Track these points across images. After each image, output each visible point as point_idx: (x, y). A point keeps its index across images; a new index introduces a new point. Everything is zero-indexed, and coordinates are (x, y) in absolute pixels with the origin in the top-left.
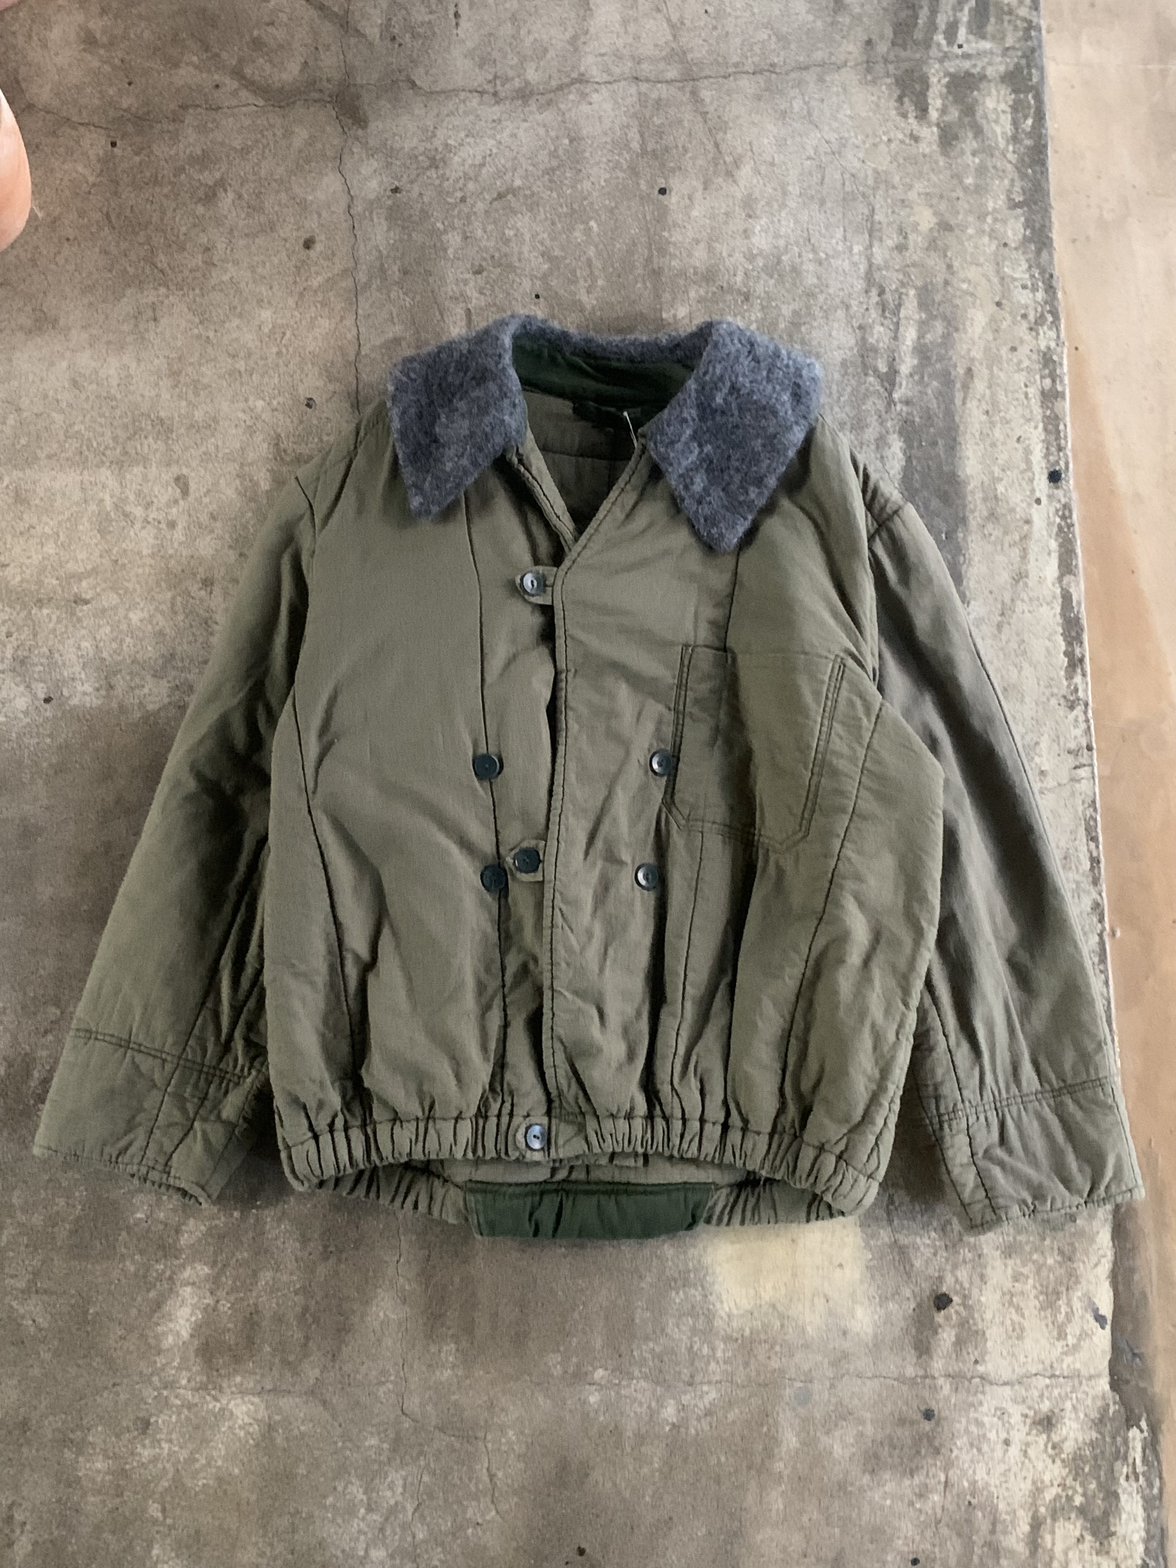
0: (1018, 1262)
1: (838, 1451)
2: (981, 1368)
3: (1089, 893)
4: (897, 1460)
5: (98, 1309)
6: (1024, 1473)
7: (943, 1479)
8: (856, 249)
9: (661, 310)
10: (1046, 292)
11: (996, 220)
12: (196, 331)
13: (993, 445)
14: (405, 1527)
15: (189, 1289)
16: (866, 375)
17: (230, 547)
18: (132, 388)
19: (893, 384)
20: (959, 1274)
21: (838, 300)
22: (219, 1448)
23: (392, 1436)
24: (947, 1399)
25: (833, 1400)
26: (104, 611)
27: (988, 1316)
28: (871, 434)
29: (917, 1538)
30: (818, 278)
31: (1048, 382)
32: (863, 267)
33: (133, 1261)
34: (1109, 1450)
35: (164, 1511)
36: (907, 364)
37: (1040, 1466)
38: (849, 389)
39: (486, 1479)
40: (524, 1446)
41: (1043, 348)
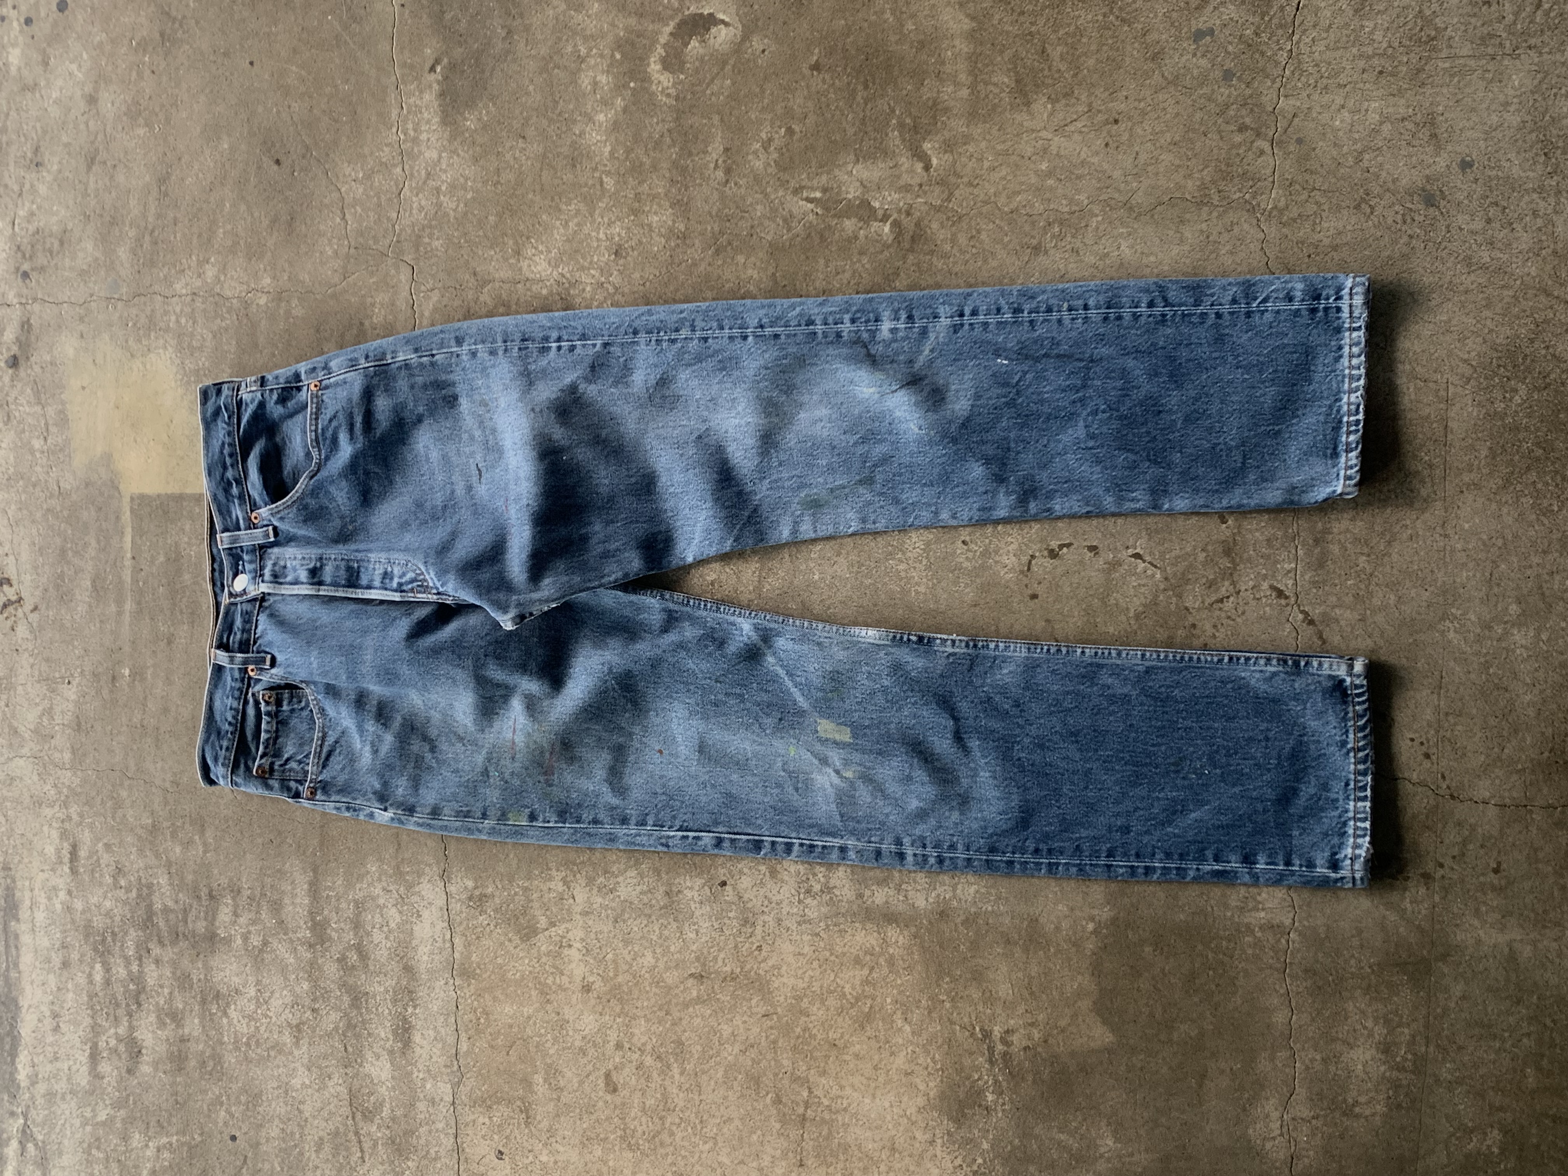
4: (48, 240)
7: (16, 227)
19: (24, 1132)
24: (10, 286)
25: (91, 285)
28: (41, 1088)
29: (36, 183)
38: (57, 1130)
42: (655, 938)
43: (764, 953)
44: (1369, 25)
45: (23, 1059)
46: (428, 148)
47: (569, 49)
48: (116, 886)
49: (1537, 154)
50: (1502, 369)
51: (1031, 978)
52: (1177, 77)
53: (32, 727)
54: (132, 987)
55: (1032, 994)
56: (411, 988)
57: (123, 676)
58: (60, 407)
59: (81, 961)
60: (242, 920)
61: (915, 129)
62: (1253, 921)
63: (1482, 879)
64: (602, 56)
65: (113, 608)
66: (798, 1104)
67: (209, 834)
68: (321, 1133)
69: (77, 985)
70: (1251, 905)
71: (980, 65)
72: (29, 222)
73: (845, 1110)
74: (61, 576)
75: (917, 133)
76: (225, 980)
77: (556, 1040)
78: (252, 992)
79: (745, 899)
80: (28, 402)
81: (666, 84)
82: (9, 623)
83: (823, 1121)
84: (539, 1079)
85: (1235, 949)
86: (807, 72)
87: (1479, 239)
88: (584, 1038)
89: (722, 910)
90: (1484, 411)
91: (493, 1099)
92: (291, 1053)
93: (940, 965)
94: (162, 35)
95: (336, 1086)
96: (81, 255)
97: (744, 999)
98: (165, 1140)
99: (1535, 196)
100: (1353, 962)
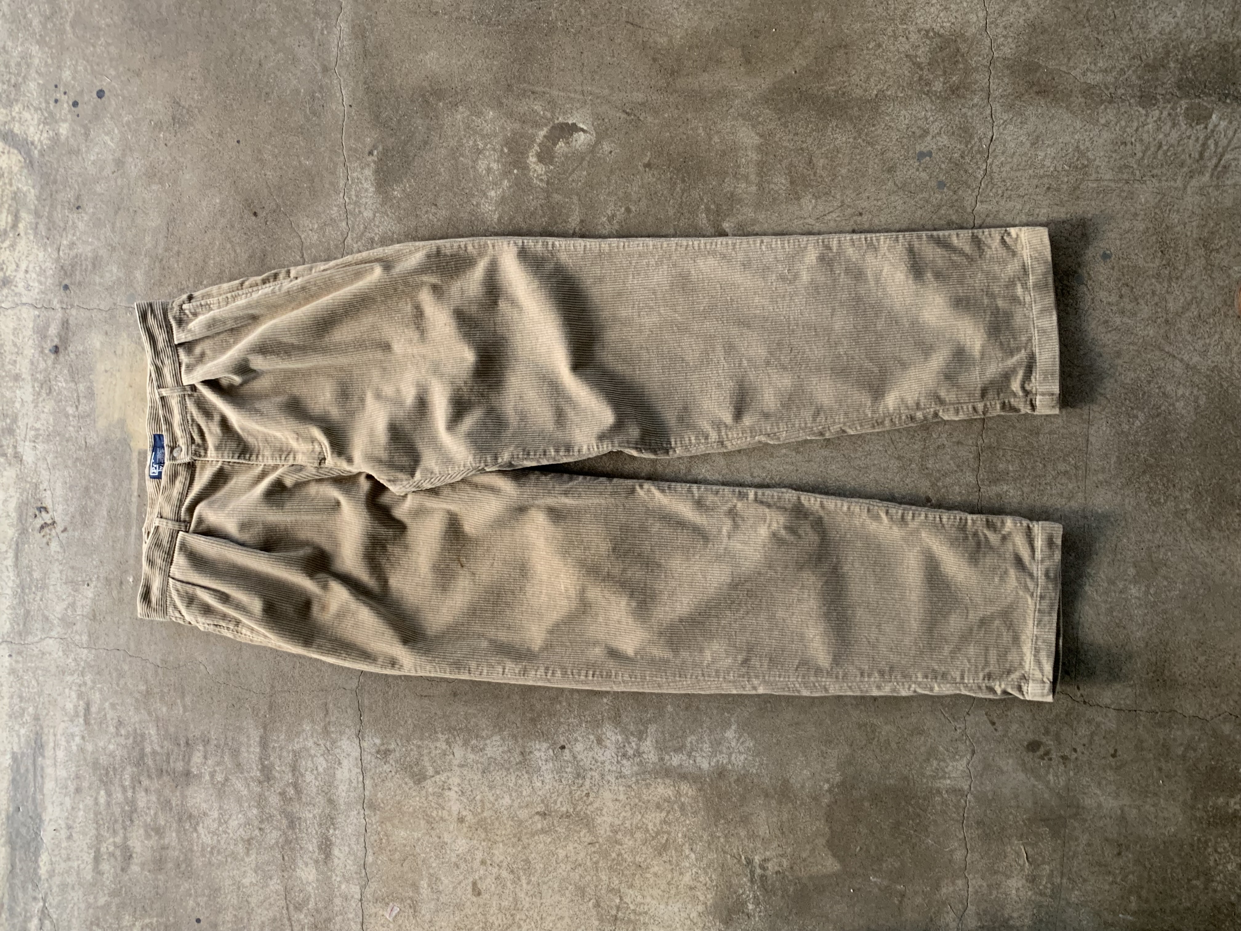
2: (37, 313)
4: (84, 262)
7: (61, 253)
19: (43, 911)
24: (55, 295)
25: (114, 297)
27: (31, 341)
28: (57, 880)
29: (76, 221)
38: (68, 911)
42: (511, 785)
43: (591, 799)
44: (1041, 154)
45: (44, 858)
46: (366, 209)
47: (471, 143)
48: (118, 734)
49: (1156, 251)
50: (1128, 402)
51: (782, 822)
52: (905, 185)
53: (59, 616)
54: (127, 808)
55: (783, 833)
56: (332, 816)
57: (129, 582)
58: (89, 384)
59: (90, 788)
60: (210, 762)
61: (718, 212)
62: (942, 786)
63: (1103, 761)
64: (494, 150)
65: (122, 532)
66: (612, 908)
67: (188, 699)
68: (263, 919)
69: (86, 806)
70: (940, 775)
71: (765, 170)
72: (70, 249)
73: (646, 913)
74: (85, 507)
75: (718, 215)
76: (197, 805)
77: (437, 856)
78: (216, 814)
79: (578, 759)
80: (65, 380)
81: (540, 172)
82: (45, 540)
83: (630, 921)
84: (424, 884)
85: (928, 806)
86: (641, 168)
87: (1115, 308)
88: (458, 856)
89: (561, 766)
90: (1114, 431)
91: (390, 897)
92: (243, 860)
93: (718, 811)
94: (173, 119)
95: (275, 885)
96: (108, 275)
97: (576, 831)
98: (147, 921)
99: (1153, 280)
100: (1011, 817)
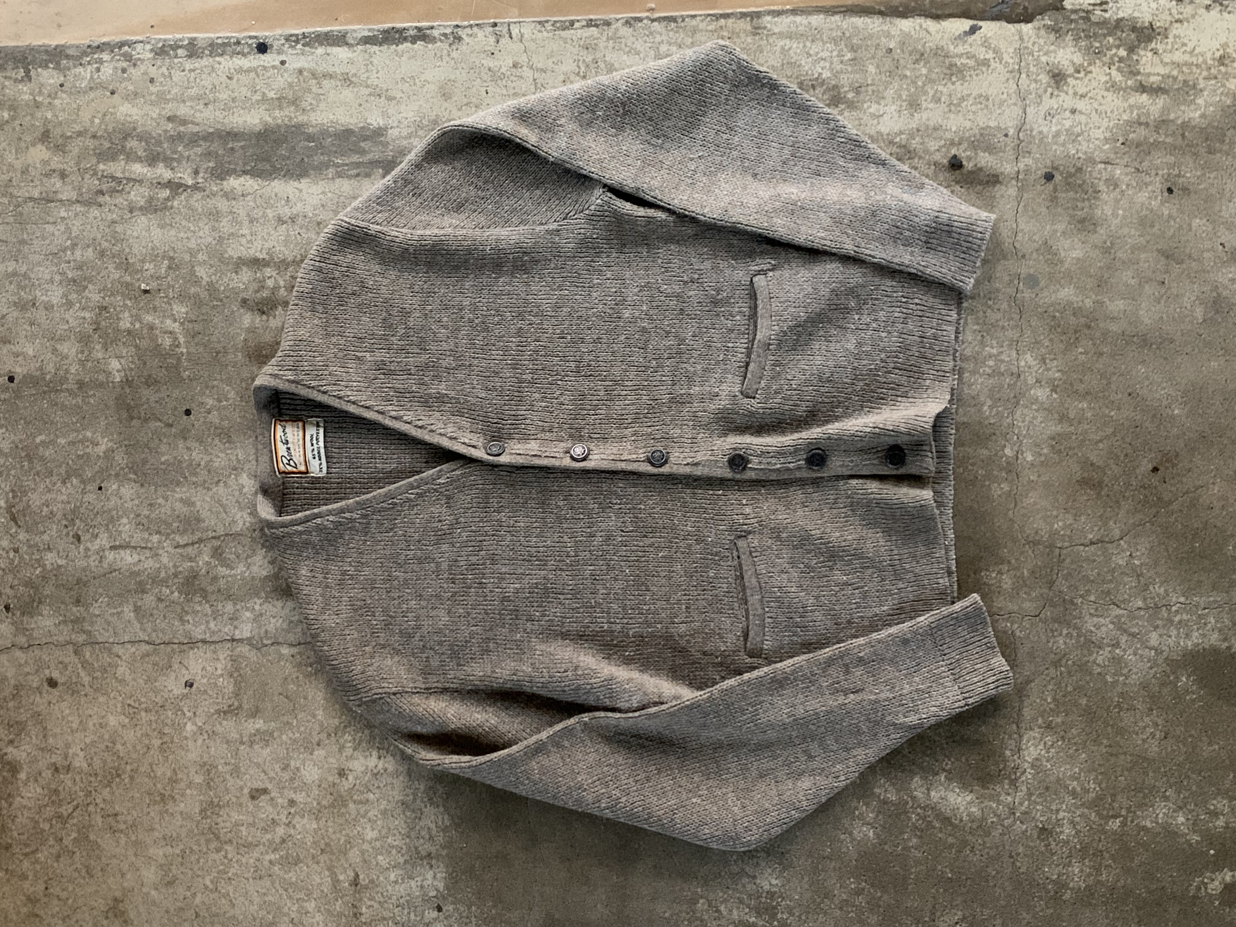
0: (924, 98)
1: (1077, 253)
3: (617, 30)
5: (948, 870)
6: (1100, 97)
8: (63, 214)
9: (113, 382)
10: (103, 51)
11: (40, 93)
12: (127, 781)
13: (234, 100)
14: (1132, 617)
15: (933, 794)
16: (172, 208)
17: (311, 754)
18: (174, 835)
20: (933, 149)
21: (107, 230)
22: (1065, 770)
23: (1056, 625)
26: (365, 861)
30: (88, 246)
31: (180, 52)
32: (79, 208)
33: (909, 839)
34: (1082, 25)
35: (1115, 817)
36: (163, 172)
37: (1094, 84)
39: (1093, 548)
40: (1067, 516)
41: (151, 55)
